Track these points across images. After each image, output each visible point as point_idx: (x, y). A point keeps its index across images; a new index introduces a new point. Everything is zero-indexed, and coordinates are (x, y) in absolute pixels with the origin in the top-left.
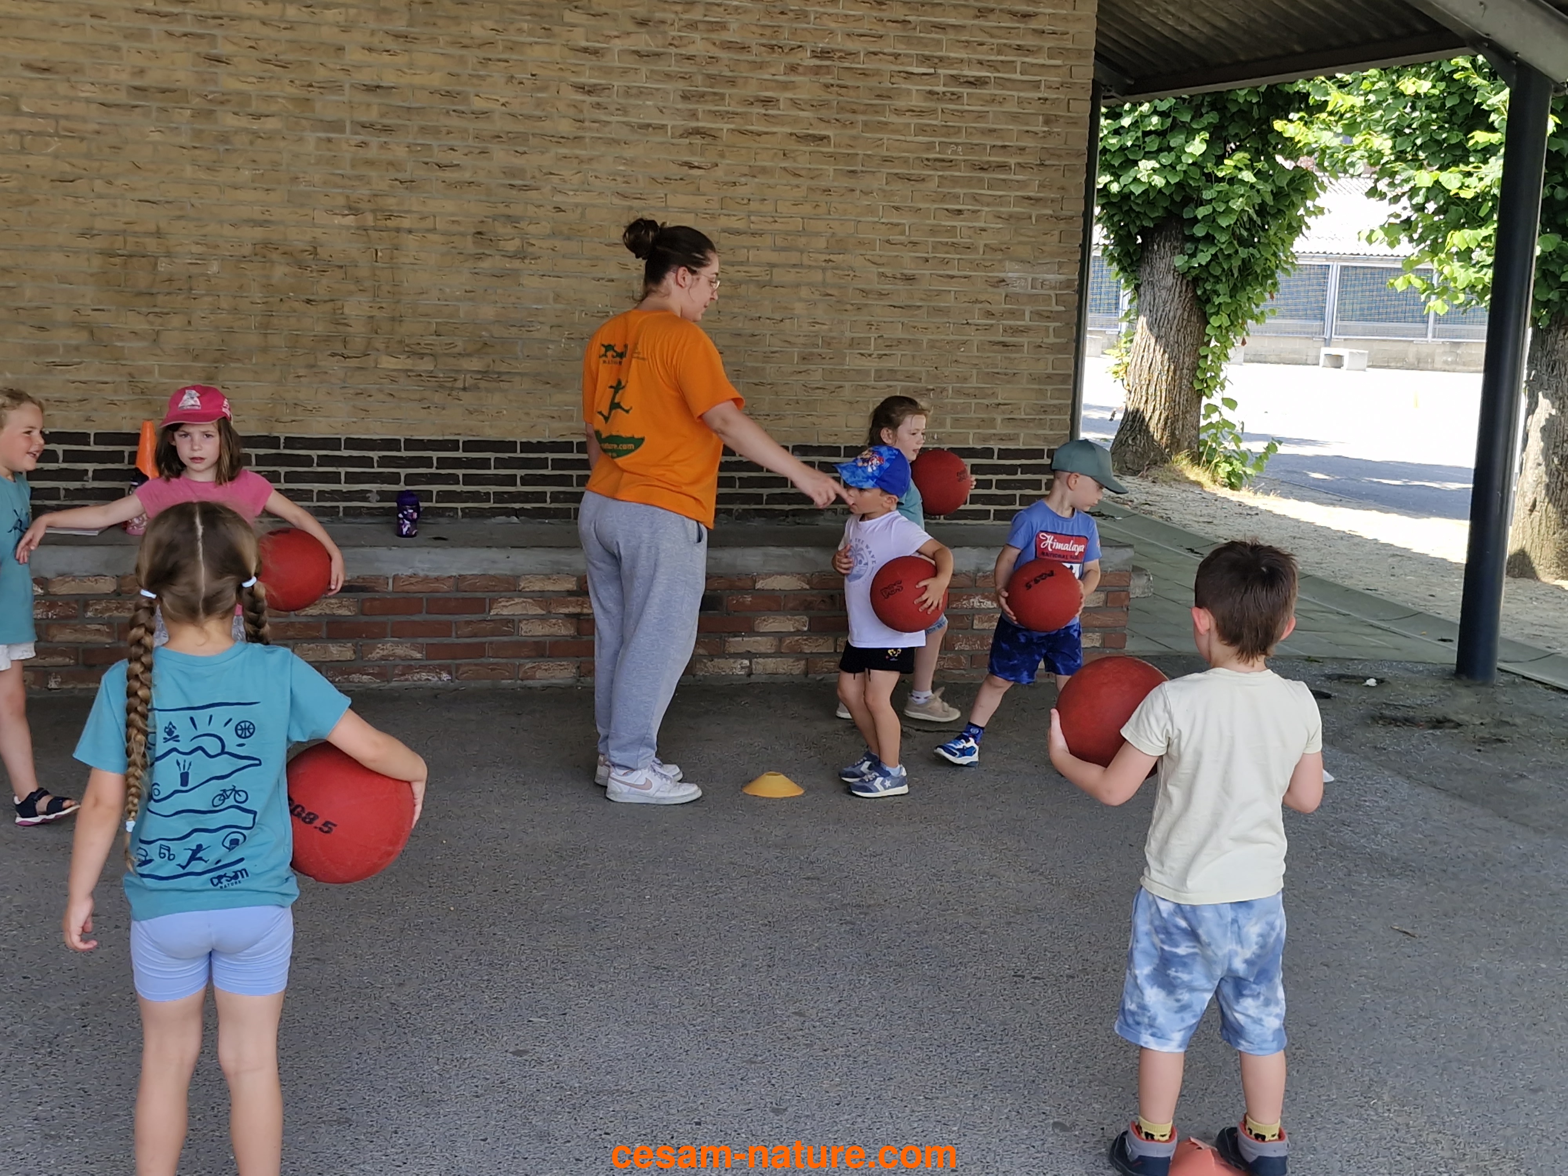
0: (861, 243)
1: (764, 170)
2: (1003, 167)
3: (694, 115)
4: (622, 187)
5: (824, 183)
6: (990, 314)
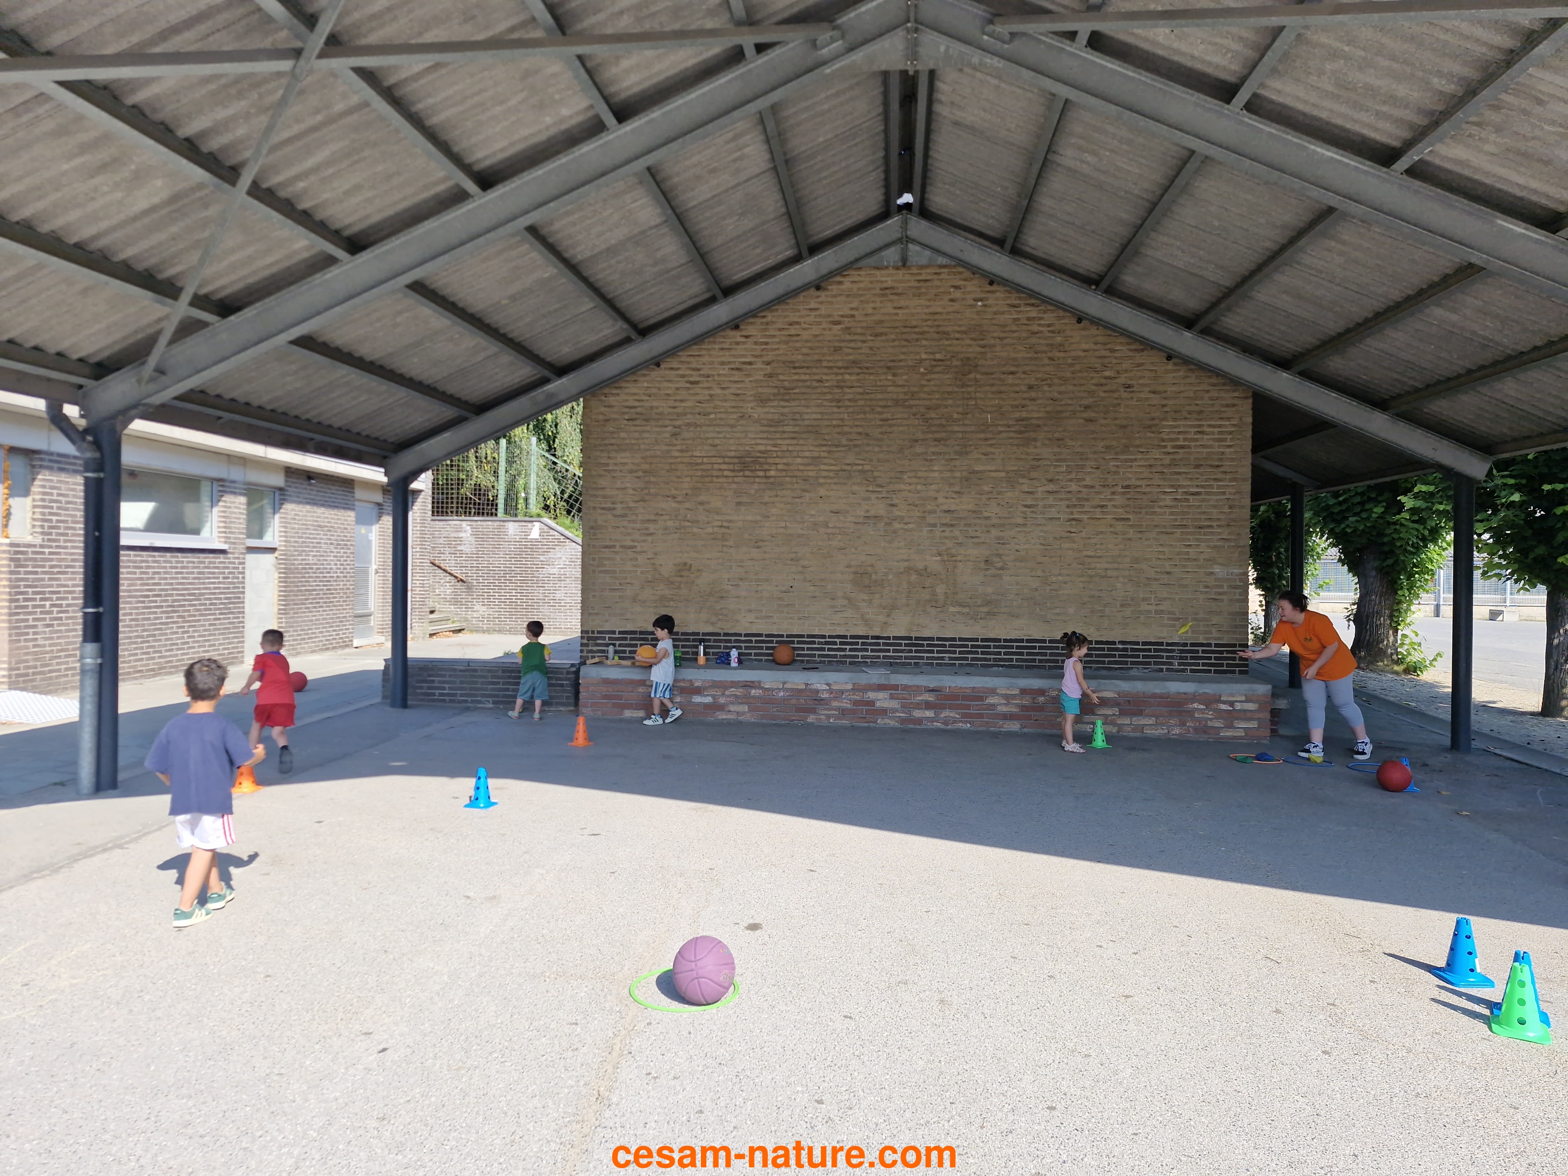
0: (1146, 559)
1: (1102, 533)
2: (1210, 527)
3: (1072, 513)
4: (1042, 541)
5: (1128, 536)
6: (1207, 587)
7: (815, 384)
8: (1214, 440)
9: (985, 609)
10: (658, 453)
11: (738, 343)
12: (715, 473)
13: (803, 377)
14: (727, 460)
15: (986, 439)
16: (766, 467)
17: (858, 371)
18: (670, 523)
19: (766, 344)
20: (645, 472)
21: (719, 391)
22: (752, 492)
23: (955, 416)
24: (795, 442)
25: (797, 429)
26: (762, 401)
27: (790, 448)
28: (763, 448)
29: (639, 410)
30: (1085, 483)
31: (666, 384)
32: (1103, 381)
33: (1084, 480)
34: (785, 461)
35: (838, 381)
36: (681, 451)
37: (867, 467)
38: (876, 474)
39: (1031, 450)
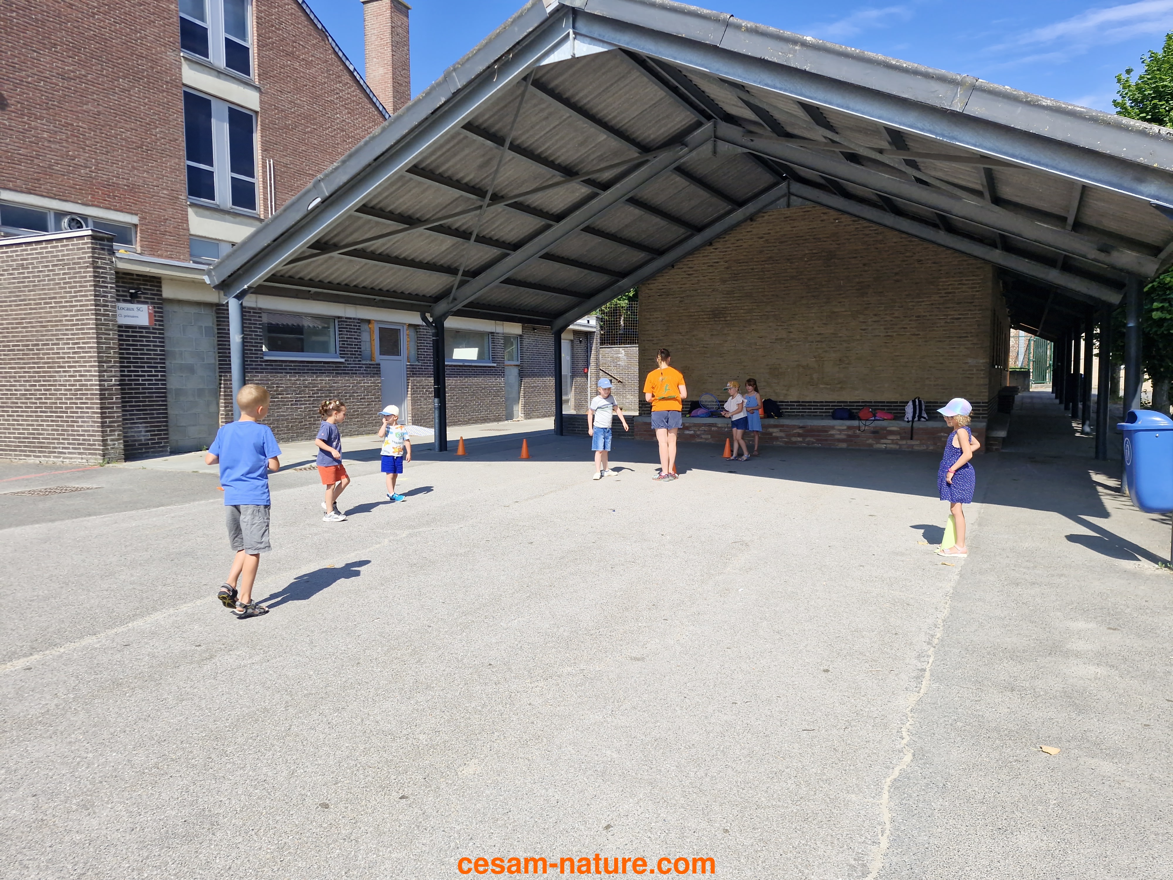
0: (929, 356)
1: (904, 342)
4: (871, 348)
5: (919, 344)
6: (963, 370)
7: (750, 271)
8: (969, 288)
9: (839, 386)
10: (673, 311)
11: (711, 253)
12: (700, 320)
13: (744, 268)
14: (706, 313)
15: (840, 294)
16: (725, 315)
17: (772, 262)
18: (679, 346)
19: (726, 251)
20: (667, 321)
21: (702, 278)
22: (719, 328)
23: (824, 283)
24: (740, 301)
25: (741, 295)
26: (724, 281)
27: (738, 305)
28: (724, 306)
29: (664, 290)
30: (894, 316)
31: (678, 276)
32: (906, 259)
33: (893, 314)
34: (735, 312)
35: (762, 268)
36: (684, 310)
37: (777, 313)
38: (781, 316)
39: (865, 299)
